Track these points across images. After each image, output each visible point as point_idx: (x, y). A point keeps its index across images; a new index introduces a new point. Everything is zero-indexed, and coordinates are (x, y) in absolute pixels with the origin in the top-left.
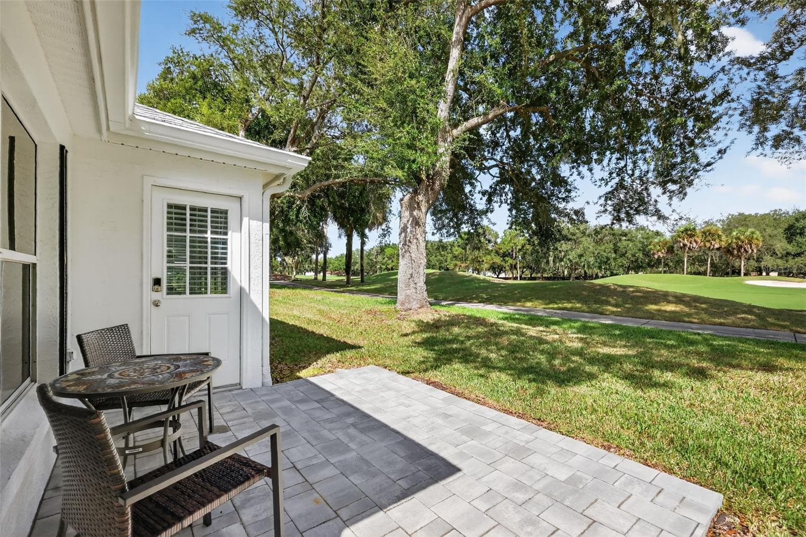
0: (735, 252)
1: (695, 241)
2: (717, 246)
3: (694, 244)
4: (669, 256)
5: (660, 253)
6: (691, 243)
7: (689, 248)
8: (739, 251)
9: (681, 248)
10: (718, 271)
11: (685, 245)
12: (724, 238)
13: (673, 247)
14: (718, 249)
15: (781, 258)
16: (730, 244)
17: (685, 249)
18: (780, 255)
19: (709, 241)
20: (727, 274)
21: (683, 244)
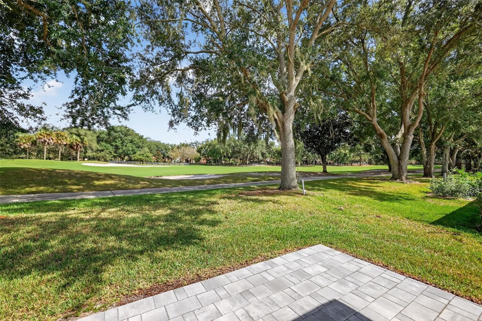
0: (75, 148)
1: (52, 139)
2: (65, 143)
3: (51, 141)
4: (33, 148)
5: (25, 145)
6: (49, 140)
7: (48, 143)
8: (77, 147)
9: (42, 142)
10: (64, 157)
11: (45, 141)
12: (68, 139)
13: (36, 141)
14: (65, 145)
15: (95, 152)
16: (72, 142)
17: (45, 143)
18: (95, 151)
19: (60, 140)
20: (70, 159)
21: (44, 140)
